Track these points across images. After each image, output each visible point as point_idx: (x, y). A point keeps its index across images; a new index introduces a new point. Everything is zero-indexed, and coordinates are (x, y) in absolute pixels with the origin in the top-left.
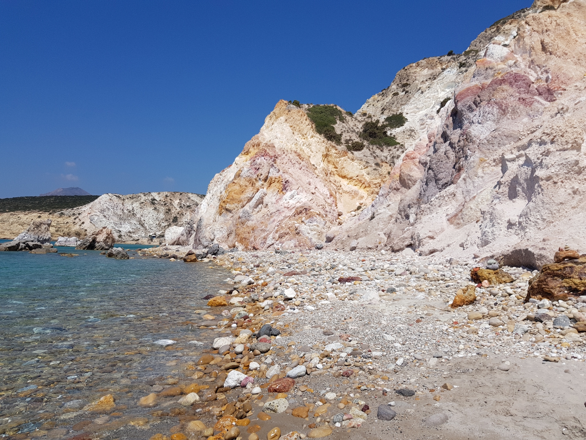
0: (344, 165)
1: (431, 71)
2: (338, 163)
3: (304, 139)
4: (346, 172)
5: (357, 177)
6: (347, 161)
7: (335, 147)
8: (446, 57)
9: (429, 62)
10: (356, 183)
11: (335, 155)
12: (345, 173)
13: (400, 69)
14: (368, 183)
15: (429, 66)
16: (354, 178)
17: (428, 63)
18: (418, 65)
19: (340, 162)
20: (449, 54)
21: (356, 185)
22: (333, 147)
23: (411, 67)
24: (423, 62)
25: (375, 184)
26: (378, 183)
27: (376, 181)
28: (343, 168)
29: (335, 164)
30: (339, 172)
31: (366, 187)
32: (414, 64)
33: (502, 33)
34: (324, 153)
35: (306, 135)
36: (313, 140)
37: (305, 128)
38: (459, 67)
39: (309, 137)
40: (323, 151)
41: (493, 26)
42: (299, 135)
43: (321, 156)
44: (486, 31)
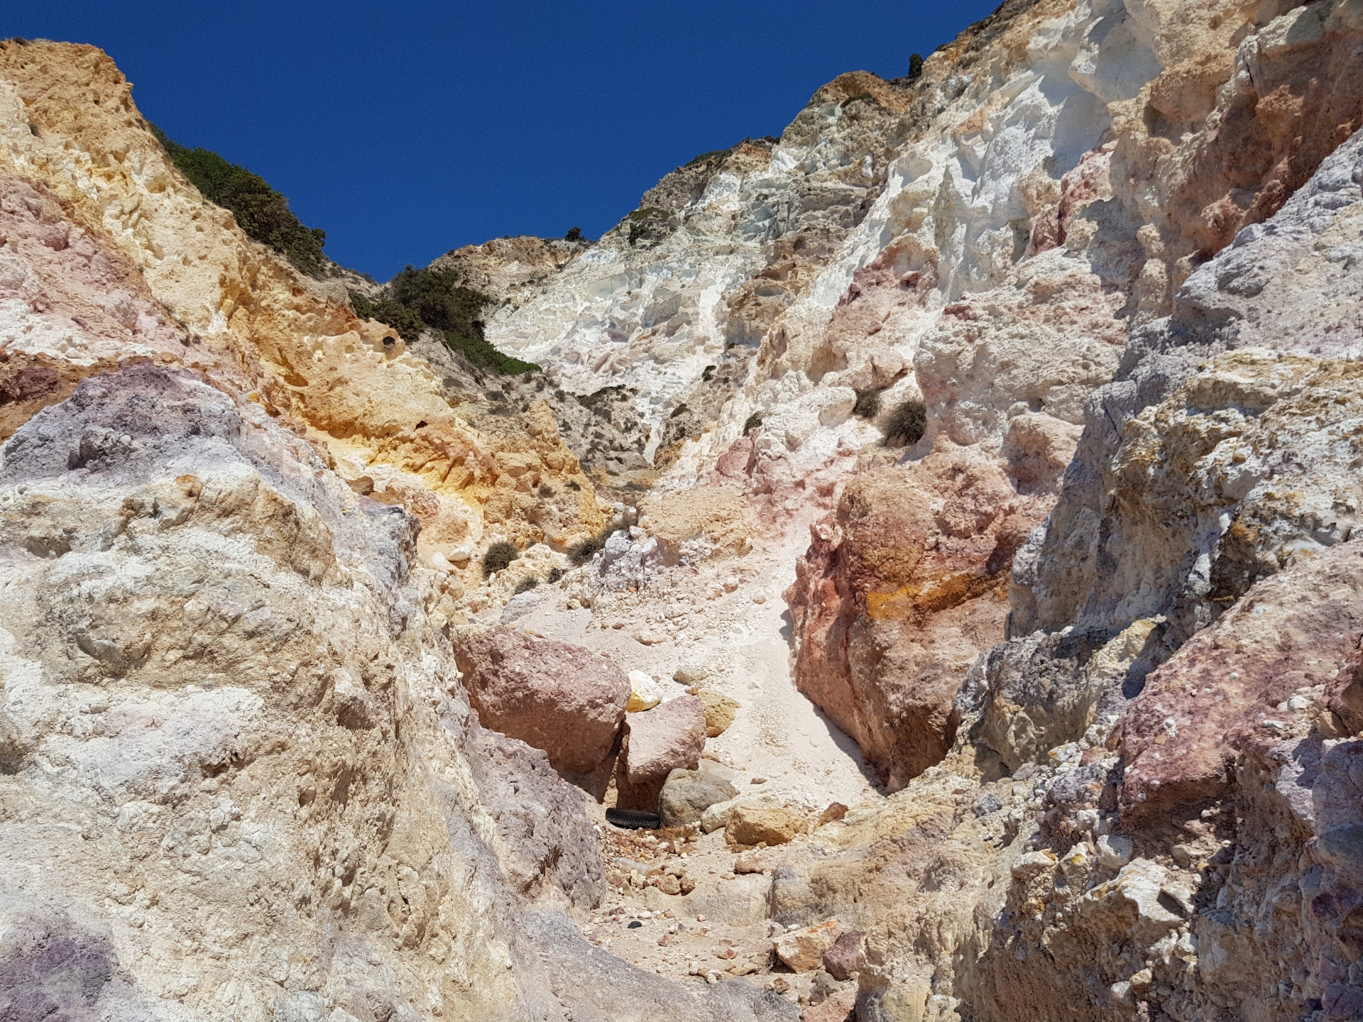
0: (344, 370)
1: (528, 269)
2: (310, 356)
3: (109, 177)
4: (353, 401)
5: (423, 431)
6: (358, 354)
7: (289, 275)
8: (563, 241)
9: (522, 246)
10: (419, 460)
11: (291, 314)
12: (349, 404)
13: (439, 255)
14: (483, 463)
16: (408, 431)
17: (520, 249)
18: (491, 251)
19: (319, 354)
20: (571, 236)
21: (416, 469)
22: (279, 273)
23: (471, 252)
25: (515, 472)
26: (530, 467)
27: (516, 460)
28: (341, 381)
29: (291, 357)
30: (317, 404)
31: (470, 481)
32: (479, 248)
33: (733, 168)
34: (232, 280)
35: (121, 161)
36: (166, 202)
37: (119, 131)
38: (627, 243)
39: (139, 182)
40: (226, 268)
41: (695, 162)
42: (76, 152)
43: (216, 279)
44: (680, 172)
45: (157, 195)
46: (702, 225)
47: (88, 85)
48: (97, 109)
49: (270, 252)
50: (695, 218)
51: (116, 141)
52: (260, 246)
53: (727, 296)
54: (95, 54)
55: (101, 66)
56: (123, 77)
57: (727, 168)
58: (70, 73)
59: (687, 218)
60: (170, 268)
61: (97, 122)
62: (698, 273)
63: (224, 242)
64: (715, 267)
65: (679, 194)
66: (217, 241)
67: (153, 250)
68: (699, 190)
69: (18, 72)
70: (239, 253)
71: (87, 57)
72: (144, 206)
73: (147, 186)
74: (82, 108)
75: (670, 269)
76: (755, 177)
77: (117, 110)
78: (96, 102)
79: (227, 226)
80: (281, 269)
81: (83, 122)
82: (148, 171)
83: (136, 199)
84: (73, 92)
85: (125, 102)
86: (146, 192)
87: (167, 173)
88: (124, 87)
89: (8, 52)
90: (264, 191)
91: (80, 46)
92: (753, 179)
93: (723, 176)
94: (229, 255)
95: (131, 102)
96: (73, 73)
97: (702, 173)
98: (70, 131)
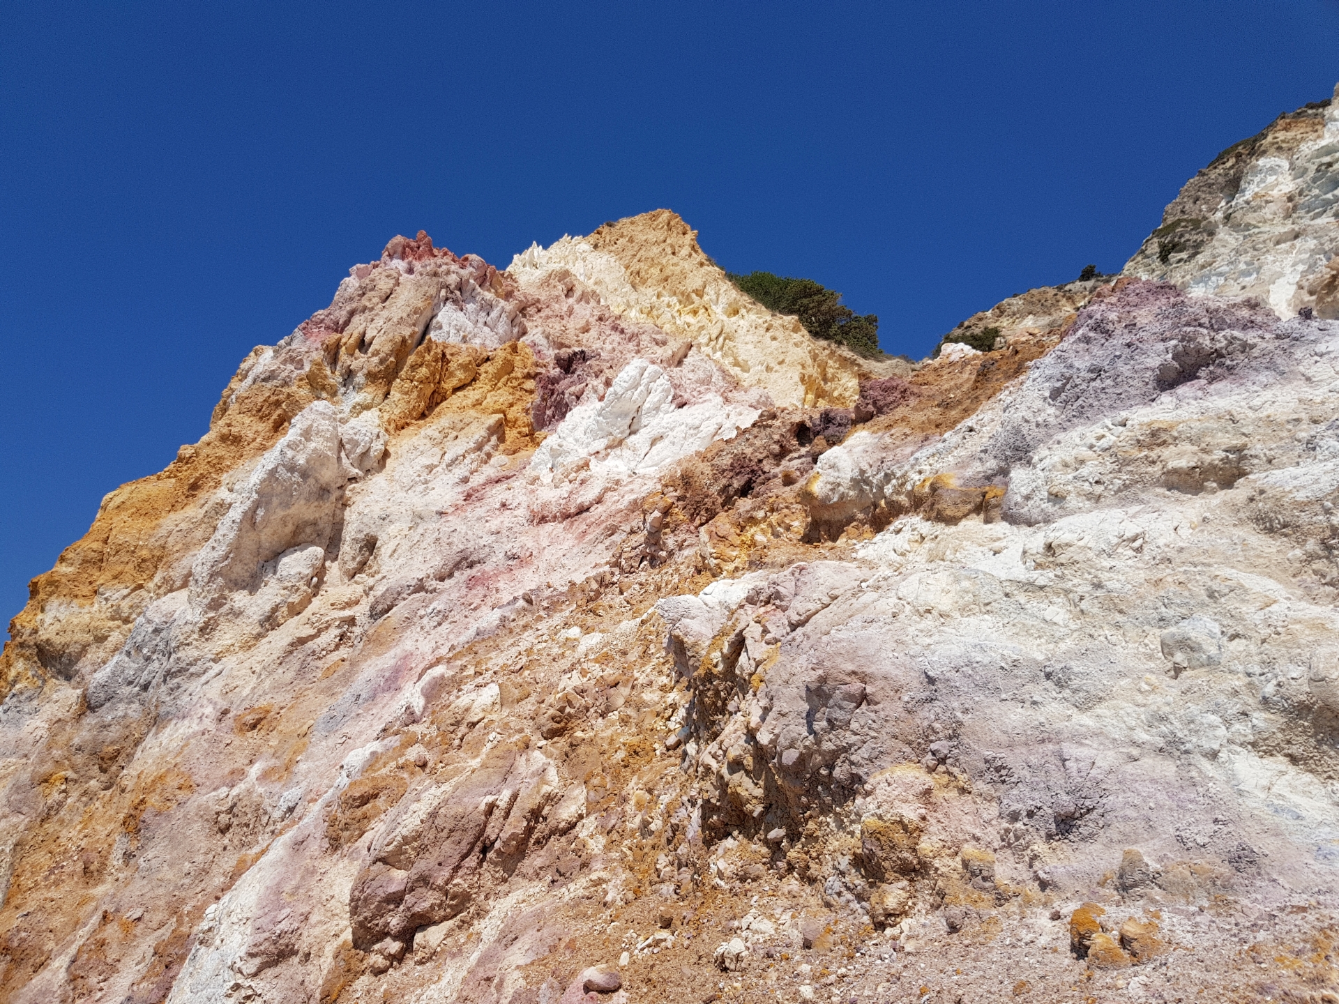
1: (1046, 320)
8: (1078, 283)
9: (1034, 299)
15: (1038, 308)
17: (1032, 303)
18: (1002, 312)
20: (1086, 276)
23: (981, 319)
24: (1017, 303)
32: (989, 313)
33: (1272, 150)
34: (810, 377)
35: (701, 297)
36: (742, 322)
37: (695, 272)
38: (1158, 263)
39: (718, 311)
40: (803, 367)
41: (1220, 159)
42: (666, 299)
43: (797, 378)
44: (1204, 175)
45: (734, 319)
46: (1251, 218)
47: (665, 241)
48: (675, 259)
49: (833, 346)
50: (1238, 215)
51: (695, 282)
52: (824, 343)
53: (1306, 284)
54: (665, 215)
55: (672, 223)
56: (688, 228)
57: (1264, 152)
58: (650, 237)
59: (1228, 217)
60: (757, 378)
61: (677, 269)
62: (1258, 270)
63: (796, 345)
64: (1279, 257)
65: (1208, 197)
66: (790, 345)
67: (740, 366)
68: (1233, 185)
69: (613, 248)
70: (810, 352)
71: (660, 219)
72: (726, 330)
73: (725, 313)
74: (664, 262)
75: (1220, 274)
76: (1308, 148)
77: (690, 255)
78: (674, 253)
79: (795, 330)
80: (846, 359)
81: (668, 272)
82: (723, 300)
83: (719, 324)
84: (656, 250)
85: (693, 248)
86: (725, 318)
87: (738, 297)
88: (691, 235)
89: (603, 235)
90: (819, 292)
91: (653, 213)
92: (1307, 151)
93: (1262, 162)
94: (803, 355)
95: (697, 247)
96: (652, 236)
97: (1232, 167)
98: (659, 282)
